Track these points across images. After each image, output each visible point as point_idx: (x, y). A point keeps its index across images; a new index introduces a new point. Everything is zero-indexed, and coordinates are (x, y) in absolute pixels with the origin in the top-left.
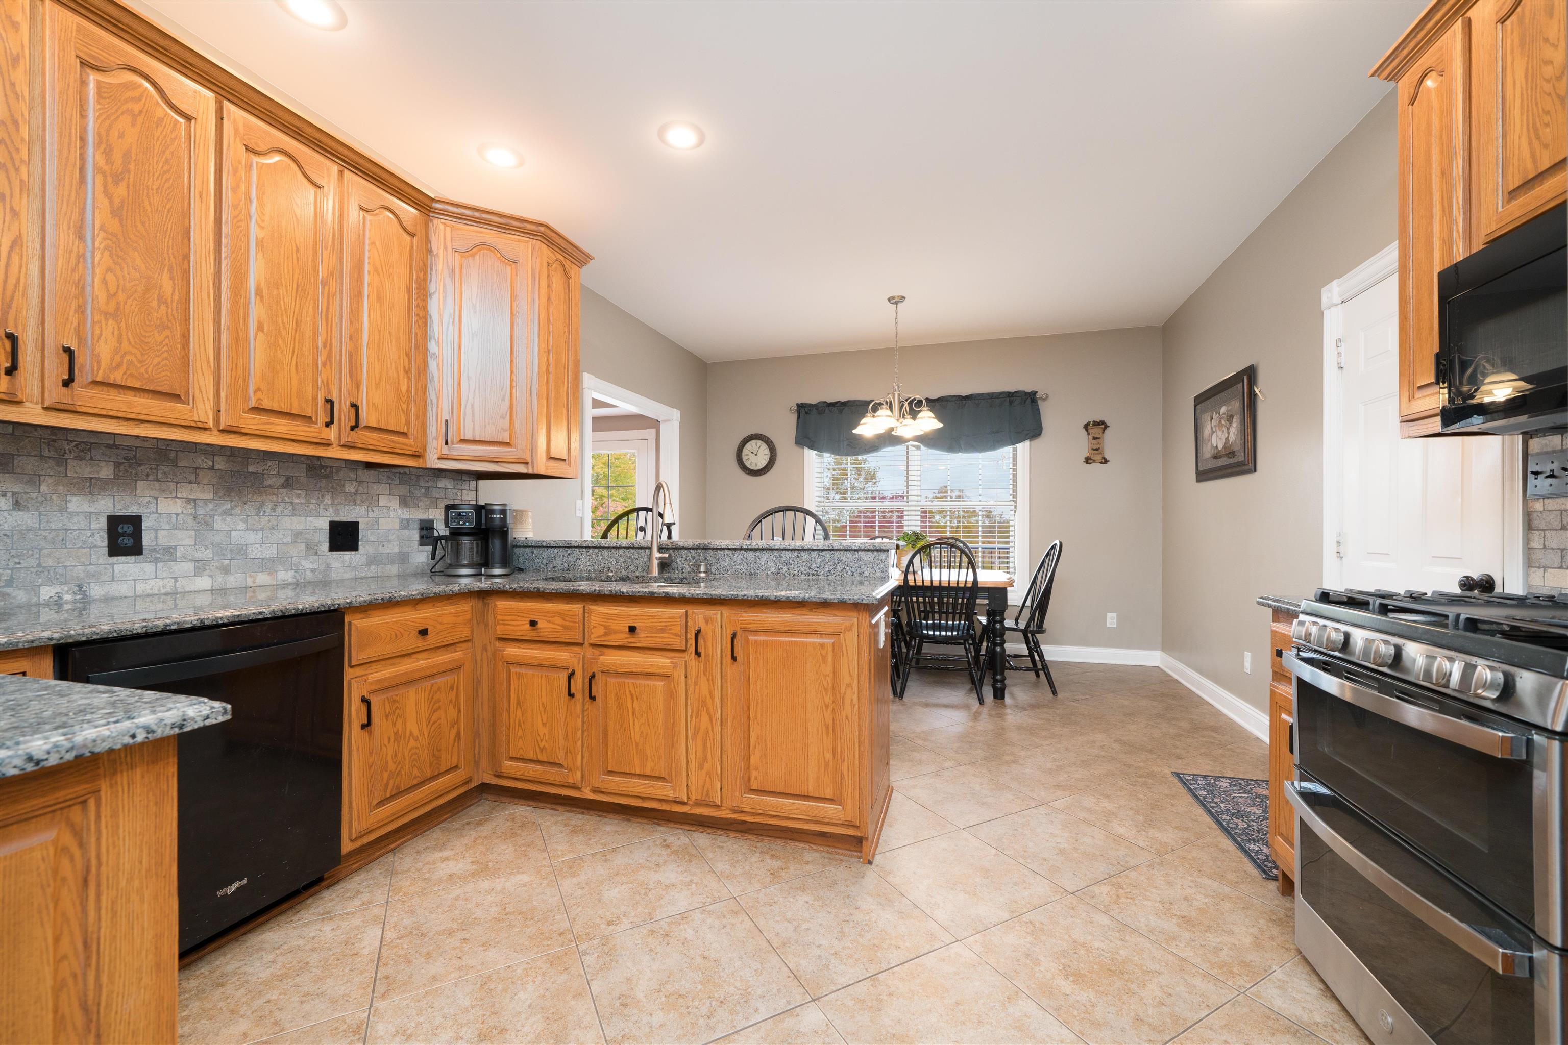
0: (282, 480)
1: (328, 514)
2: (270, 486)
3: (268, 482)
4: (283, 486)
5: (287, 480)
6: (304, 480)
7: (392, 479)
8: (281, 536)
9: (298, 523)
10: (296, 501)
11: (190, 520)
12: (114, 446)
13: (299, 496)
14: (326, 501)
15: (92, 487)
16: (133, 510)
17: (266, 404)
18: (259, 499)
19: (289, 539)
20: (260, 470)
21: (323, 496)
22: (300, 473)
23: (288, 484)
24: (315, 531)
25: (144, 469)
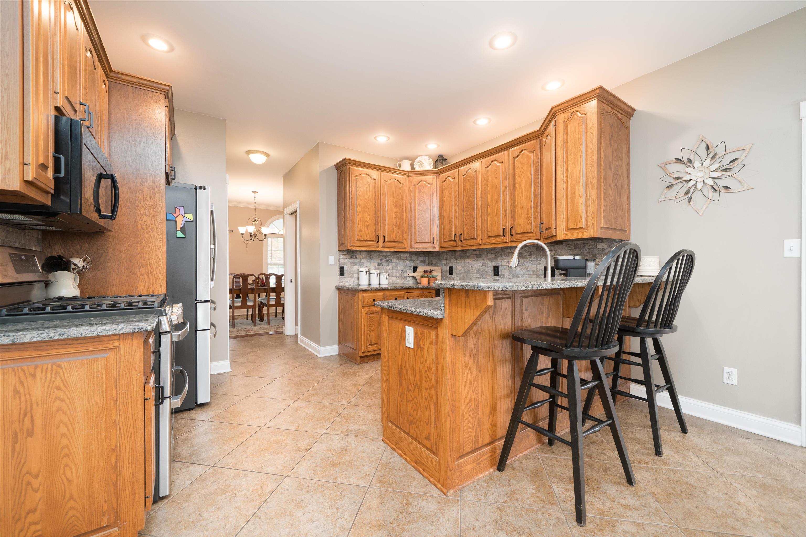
0: (529, 253)
1: (544, 264)
2: (526, 256)
3: (525, 255)
4: (529, 255)
5: (530, 253)
6: (536, 253)
7: (570, 247)
8: (529, 272)
9: (534, 267)
10: (533, 260)
11: (508, 267)
12: (494, 250)
13: (534, 258)
14: (543, 259)
15: (492, 259)
16: (497, 265)
17: (491, 235)
18: (523, 260)
19: (531, 273)
20: (523, 251)
21: (542, 257)
22: (534, 250)
23: (531, 255)
24: (539, 270)
25: (499, 254)
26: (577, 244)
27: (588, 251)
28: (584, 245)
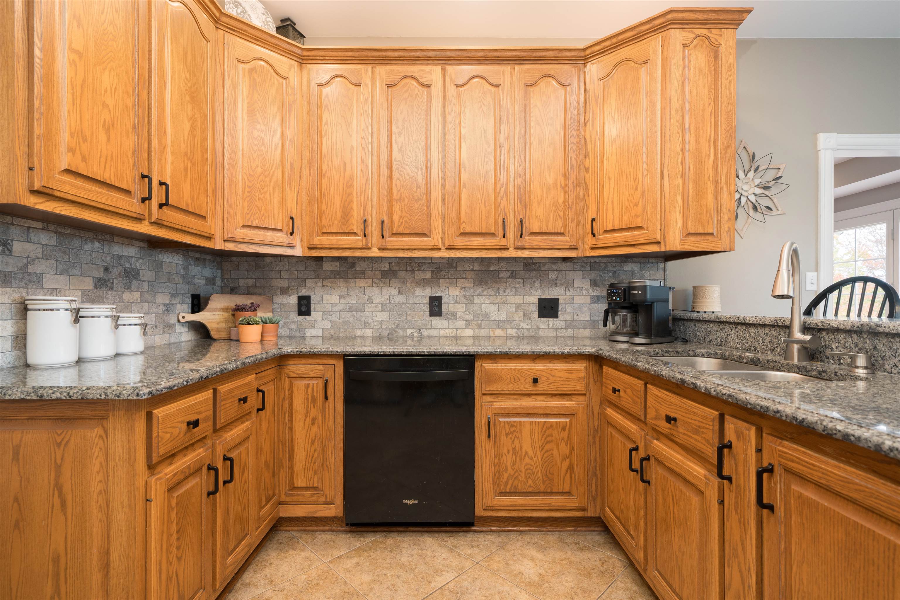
0: (509, 274)
1: (537, 293)
2: (502, 278)
3: (501, 275)
4: (509, 277)
5: (512, 273)
6: (522, 273)
7: (585, 267)
8: (508, 307)
9: (518, 299)
10: (518, 286)
11: (463, 298)
12: (431, 263)
13: (519, 283)
14: (536, 285)
15: (424, 283)
16: (438, 294)
17: (468, 230)
18: (496, 286)
19: (513, 309)
20: (497, 268)
21: (534, 282)
22: (519, 268)
23: (513, 275)
24: (529, 304)
25: (443, 273)
26: (595, 262)
27: (611, 274)
28: (606, 264)
